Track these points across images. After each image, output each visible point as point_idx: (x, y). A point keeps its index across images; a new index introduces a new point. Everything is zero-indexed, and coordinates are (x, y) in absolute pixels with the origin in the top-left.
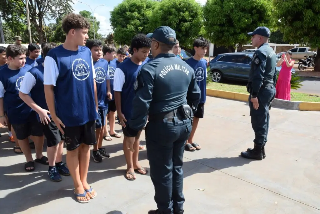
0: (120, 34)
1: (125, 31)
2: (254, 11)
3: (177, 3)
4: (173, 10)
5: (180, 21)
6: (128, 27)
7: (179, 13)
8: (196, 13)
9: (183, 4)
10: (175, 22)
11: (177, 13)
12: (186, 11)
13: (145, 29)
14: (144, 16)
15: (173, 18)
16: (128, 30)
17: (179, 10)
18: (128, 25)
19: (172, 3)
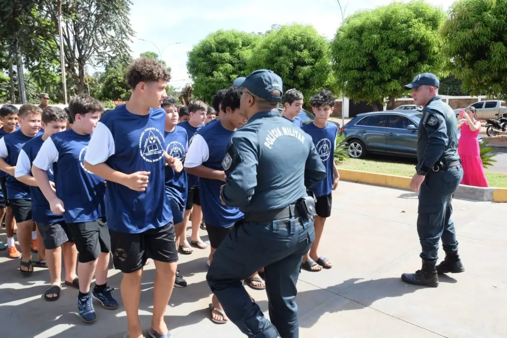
0: (203, 86)
1: (210, 81)
2: (411, 47)
3: (291, 37)
5: (296, 64)
6: (215, 75)
7: (293, 52)
8: (320, 52)
9: (299, 38)
10: (288, 66)
11: (290, 52)
12: (304, 48)
14: (239, 59)
15: (285, 60)
16: (215, 79)
17: (294, 47)
18: (215, 72)
19: (282, 37)
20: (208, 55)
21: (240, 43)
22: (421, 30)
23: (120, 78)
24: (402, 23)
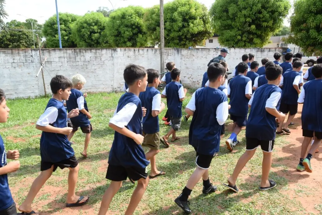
0: (50, 43)
1: (54, 40)
2: (134, 27)
3: (88, 20)
4: (85, 25)
5: (91, 33)
6: (57, 37)
8: (104, 27)
9: (92, 20)
10: (87, 33)
11: (88, 27)
12: (95, 25)
13: (70, 38)
14: (69, 28)
15: (85, 31)
16: (56, 39)
17: (90, 25)
18: (56, 35)
19: (84, 20)
20: (53, 26)
21: (70, 20)
22: (137, 20)
23: (8, 36)
24: (129, 16)
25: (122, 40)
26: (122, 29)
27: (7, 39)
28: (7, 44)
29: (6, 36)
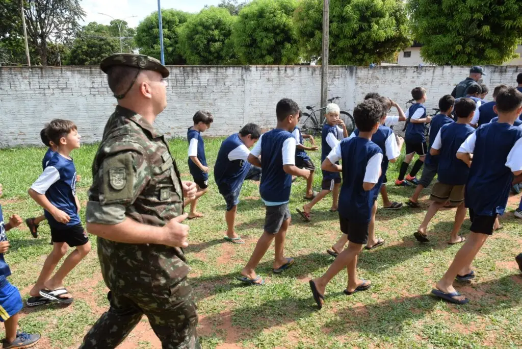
2: (278, 31)
3: (204, 20)
4: (200, 28)
5: (209, 41)
7: (206, 31)
9: (210, 21)
10: (202, 42)
11: (204, 31)
12: (215, 29)
13: (177, 49)
14: (175, 34)
15: (200, 37)
16: (155, 51)
17: (207, 28)
18: (155, 46)
19: (198, 19)
20: (150, 31)
21: (177, 20)
22: (284, 19)
23: (84, 47)
24: (270, 13)
25: (258, 53)
26: (259, 34)
27: (82, 52)
28: (82, 59)
29: (81, 47)
